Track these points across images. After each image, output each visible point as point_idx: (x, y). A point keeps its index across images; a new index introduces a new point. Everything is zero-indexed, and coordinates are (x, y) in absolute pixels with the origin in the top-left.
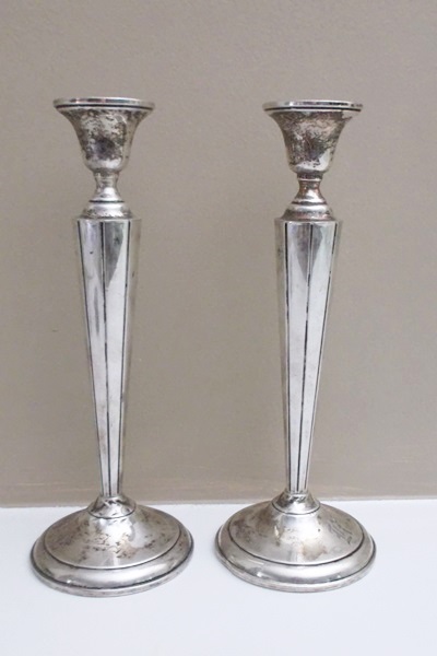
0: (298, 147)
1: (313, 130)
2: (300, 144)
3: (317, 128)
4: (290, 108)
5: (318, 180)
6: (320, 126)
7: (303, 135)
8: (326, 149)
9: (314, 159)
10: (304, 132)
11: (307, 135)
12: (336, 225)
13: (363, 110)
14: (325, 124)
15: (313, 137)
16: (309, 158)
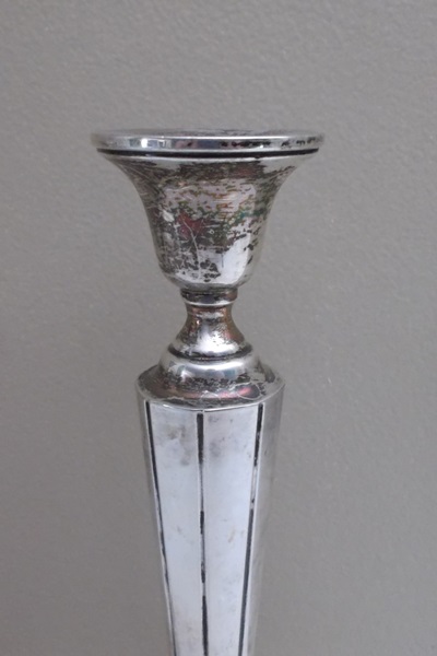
0: (168, 236)
1: (193, 201)
2: (172, 231)
3: (202, 198)
4: (143, 153)
5: (223, 303)
6: (207, 193)
7: (173, 211)
8: (231, 242)
9: (204, 265)
10: (175, 206)
11: (183, 212)
12: (261, 408)
13: (322, 148)
14: (223, 189)
15: (195, 217)
16: (192, 262)
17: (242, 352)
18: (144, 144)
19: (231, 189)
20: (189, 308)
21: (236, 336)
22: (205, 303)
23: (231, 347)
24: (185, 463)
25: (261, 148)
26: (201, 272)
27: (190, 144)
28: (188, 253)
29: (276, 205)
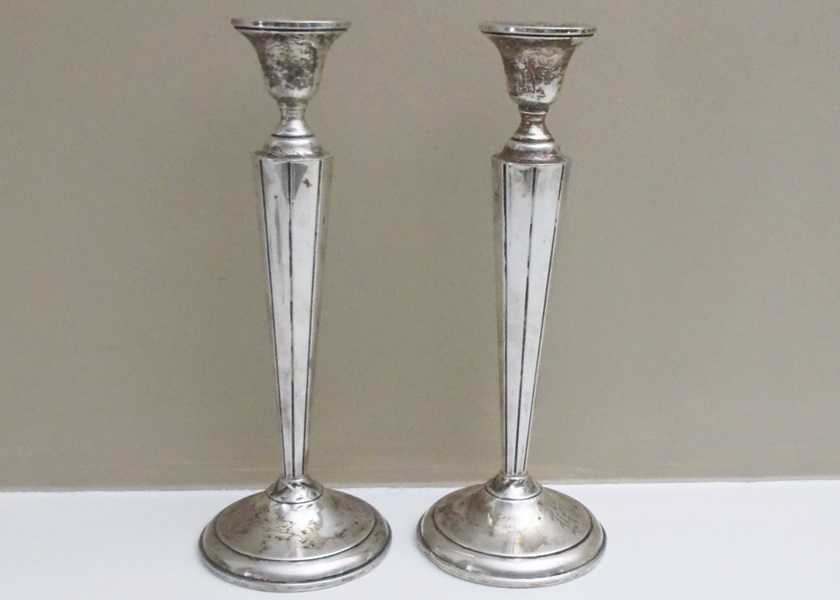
0: (519, 76)
1: (536, 58)
2: (522, 73)
3: (541, 57)
4: (510, 34)
5: (543, 113)
6: (545, 55)
7: (525, 63)
8: (552, 79)
9: (538, 91)
10: (527, 60)
11: (530, 64)
12: (563, 167)
13: (595, 35)
14: (551, 52)
15: (537, 66)
16: (532, 89)
17: (551, 140)
18: (512, 30)
19: (555, 52)
20: (523, 116)
21: (546, 132)
22: (530, 113)
23: (544, 137)
24: (524, 196)
25: (569, 33)
26: (536, 94)
27: (528, 30)
28: (531, 85)
29: (572, 62)
